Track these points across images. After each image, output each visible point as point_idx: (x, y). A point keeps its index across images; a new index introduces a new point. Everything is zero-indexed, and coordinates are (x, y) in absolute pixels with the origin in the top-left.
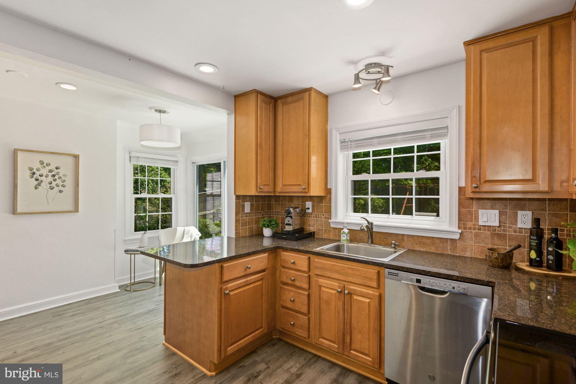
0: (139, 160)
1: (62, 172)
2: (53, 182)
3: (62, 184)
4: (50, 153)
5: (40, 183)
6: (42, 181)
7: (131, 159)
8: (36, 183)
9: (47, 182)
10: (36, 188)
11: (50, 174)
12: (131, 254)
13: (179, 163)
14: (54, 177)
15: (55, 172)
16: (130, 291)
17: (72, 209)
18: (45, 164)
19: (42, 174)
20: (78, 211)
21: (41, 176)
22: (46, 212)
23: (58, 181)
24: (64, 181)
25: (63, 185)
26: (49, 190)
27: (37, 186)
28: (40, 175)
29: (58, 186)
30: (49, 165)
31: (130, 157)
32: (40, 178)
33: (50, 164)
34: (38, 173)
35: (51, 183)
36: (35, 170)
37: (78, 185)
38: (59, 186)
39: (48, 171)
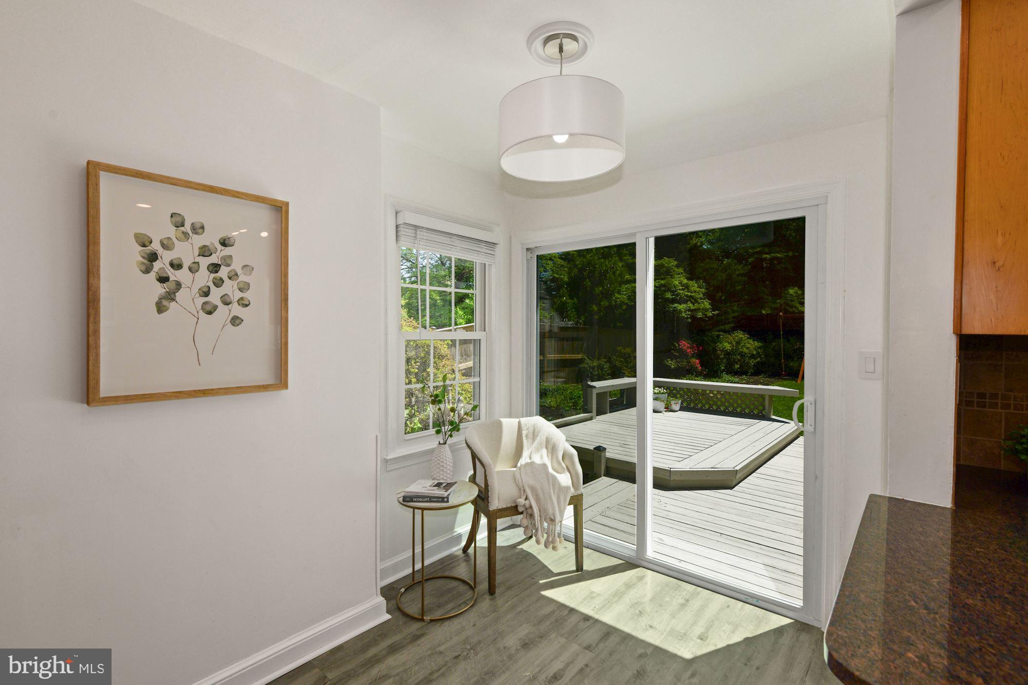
0: (418, 236)
1: (239, 255)
2: (213, 287)
3: (239, 295)
4: (204, 190)
5: (174, 293)
6: (178, 285)
7: (401, 233)
8: (160, 290)
9: (195, 290)
10: (161, 309)
11: (205, 262)
12: (414, 508)
13: (498, 248)
14: (217, 272)
15: (218, 253)
16: (423, 620)
17: (270, 381)
18: (187, 228)
19: (180, 258)
20: (286, 386)
21: (176, 266)
22: (195, 391)
23: (229, 287)
24: (244, 288)
25: (242, 299)
26: (202, 314)
27: (165, 303)
28: (172, 265)
29: (228, 304)
30: (201, 231)
31: (397, 227)
32: (174, 275)
33: (203, 228)
34: (166, 257)
35: (206, 294)
36: (156, 246)
37: (286, 300)
38: (230, 303)
39: (197, 252)
